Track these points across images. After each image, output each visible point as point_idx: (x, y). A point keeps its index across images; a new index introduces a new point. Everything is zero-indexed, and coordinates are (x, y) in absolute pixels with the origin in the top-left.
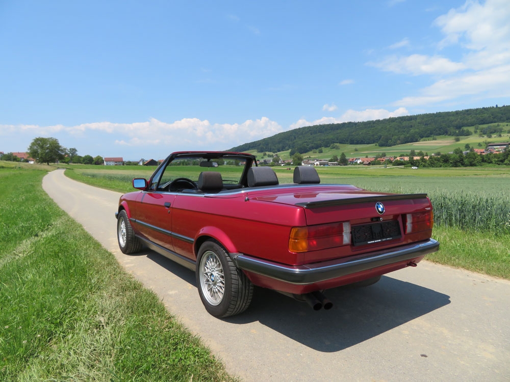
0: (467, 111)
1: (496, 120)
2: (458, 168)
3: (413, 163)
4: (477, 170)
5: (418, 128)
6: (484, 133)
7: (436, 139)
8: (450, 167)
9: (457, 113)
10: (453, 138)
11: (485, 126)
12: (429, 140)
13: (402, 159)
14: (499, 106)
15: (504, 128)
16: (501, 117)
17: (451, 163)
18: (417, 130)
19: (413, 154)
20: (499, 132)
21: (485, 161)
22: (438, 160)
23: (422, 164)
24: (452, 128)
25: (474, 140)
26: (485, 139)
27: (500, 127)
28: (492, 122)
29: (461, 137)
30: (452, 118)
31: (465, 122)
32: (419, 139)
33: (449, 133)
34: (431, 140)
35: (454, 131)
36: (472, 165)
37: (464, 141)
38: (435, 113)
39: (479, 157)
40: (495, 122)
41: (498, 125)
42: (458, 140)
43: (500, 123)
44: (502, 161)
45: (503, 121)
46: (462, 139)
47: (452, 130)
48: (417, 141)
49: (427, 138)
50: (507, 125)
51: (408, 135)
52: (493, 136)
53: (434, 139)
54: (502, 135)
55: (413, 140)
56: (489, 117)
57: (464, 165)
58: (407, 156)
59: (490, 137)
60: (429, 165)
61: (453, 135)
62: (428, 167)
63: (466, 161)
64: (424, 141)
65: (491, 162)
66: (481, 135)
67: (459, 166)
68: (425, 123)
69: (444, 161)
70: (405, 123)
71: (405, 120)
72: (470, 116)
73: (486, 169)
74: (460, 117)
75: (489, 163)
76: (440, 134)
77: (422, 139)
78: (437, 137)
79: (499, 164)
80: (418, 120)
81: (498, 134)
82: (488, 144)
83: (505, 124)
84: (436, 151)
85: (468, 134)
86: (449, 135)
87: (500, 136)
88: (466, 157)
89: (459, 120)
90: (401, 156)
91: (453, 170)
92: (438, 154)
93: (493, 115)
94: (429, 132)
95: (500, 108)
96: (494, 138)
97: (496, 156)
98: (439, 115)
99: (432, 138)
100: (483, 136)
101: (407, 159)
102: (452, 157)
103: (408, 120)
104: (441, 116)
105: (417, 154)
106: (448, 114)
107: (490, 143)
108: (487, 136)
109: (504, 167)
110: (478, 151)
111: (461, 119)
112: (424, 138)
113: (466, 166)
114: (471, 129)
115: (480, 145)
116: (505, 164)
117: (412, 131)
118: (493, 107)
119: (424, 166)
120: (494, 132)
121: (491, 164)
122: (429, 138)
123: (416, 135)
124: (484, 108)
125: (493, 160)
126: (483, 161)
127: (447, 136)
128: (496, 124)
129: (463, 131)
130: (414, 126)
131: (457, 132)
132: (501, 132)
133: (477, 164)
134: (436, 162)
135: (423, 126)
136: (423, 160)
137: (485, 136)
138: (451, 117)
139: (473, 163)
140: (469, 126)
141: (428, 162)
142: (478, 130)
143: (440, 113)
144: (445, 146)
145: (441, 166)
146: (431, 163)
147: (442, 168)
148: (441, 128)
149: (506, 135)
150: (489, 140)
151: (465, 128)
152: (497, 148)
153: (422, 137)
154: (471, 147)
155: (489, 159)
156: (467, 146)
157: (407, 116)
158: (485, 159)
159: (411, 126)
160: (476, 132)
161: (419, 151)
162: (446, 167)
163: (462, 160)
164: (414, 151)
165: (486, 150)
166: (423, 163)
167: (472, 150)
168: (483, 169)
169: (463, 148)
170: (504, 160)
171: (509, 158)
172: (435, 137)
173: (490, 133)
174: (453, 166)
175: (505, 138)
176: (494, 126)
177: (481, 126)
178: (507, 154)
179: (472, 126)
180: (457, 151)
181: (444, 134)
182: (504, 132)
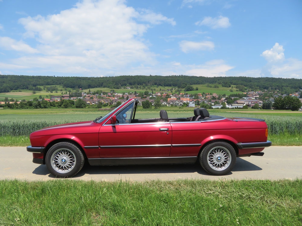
0: (39, 77)
1: (54, 83)
3: (10, 107)
4: (50, 110)
5: (8, 84)
6: (48, 90)
7: (21, 92)
8: (33, 108)
9: (33, 77)
10: (32, 91)
11: (49, 86)
12: (16, 92)
14: (55, 76)
15: (58, 88)
16: (57, 82)
17: (34, 106)
18: (8, 85)
19: (6, 100)
20: (56, 90)
21: (52, 106)
22: (26, 104)
23: (15, 107)
24: (30, 85)
25: (44, 94)
26: (49, 93)
27: (57, 87)
28: (52, 85)
31: (38, 83)
32: (10, 91)
33: (29, 88)
34: (18, 92)
36: (45, 107)
37: (38, 94)
38: (20, 75)
39: (49, 103)
41: (56, 87)
42: (34, 93)
43: (56, 86)
44: (60, 106)
45: (58, 85)
46: (37, 92)
47: (31, 87)
48: (8, 92)
49: (15, 91)
50: (60, 87)
51: (2, 88)
52: (54, 92)
53: (20, 91)
55: (6, 91)
56: (51, 81)
57: (41, 107)
58: (3, 101)
59: (52, 92)
60: (20, 107)
61: (31, 90)
62: (19, 108)
63: (42, 105)
64: (14, 92)
65: (55, 106)
66: (47, 91)
67: (38, 108)
68: (13, 81)
69: (30, 105)
72: (40, 80)
74: (35, 79)
75: (54, 106)
76: (24, 89)
77: (12, 91)
78: (21, 90)
79: (59, 107)
80: (9, 79)
81: (56, 91)
82: (52, 97)
83: (59, 86)
84: (22, 99)
85: (40, 90)
86: (29, 90)
89: (34, 81)
91: (35, 110)
92: (24, 101)
93: (52, 81)
94: (16, 87)
95: (56, 77)
96: (54, 93)
97: (57, 103)
98: (22, 77)
101: (3, 103)
102: (34, 103)
104: (23, 78)
105: (9, 100)
106: (28, 77)
107: (52, 96)
110: (47, 99)
111: (35, 81)
114: (42, 87)
115: (47, 96)
116: (62, 107)
117: (5, 85)
118: (52, 76)
119: (17, 108)
120: (54, 90)
121: (55, 107)
122: (17, 90)
123: (8, 88)
124: (48, 76)
126: (51, 105)
127: (28, 90)
128: (54, 86)
129: (37, 88)
130: (6, 82)
131: (34, 88)
132: (57, 90)
133: (48, 107)
134: (24, 105)
135: (12, 83)
136: (16, 104)
137: (50, 92)
138: (30, 79)
140: (40, 85)
141: (19, 105)
142: (45, 88)
143: (23, 76)
144: (27, 96)
145: (28, 108)
146: (21, 106)
147: (28, 109)
148: (24, 85)
149: (59, 92)
150: (52, 94)
151: (38, 87)
152: (56, 99)
153: (12, 90)
154: (42, 97)
155: (54, 104)
156: (40, 97)
158: (52, 104)
159: (4, 82)
160: (44, 89)
161: (11, 98)
162: (31, 108)
163: (40, 105)
164: (7, 98)
165: (51, 100)
166: (16, 106)
167: (43, 99)
168: (52, 110)
169: (38, 98)
170: (61, 105)
171: (63, 104)
172: (20, 90)
173: (52, 90)
174: (34, 108)
175: (59, 93)
176: (54, 87)
177: (47, 86)
178: (62, 102)
179: (42, 85)
180: (36, 99)
181: (25, 89)
182: (59, 90)
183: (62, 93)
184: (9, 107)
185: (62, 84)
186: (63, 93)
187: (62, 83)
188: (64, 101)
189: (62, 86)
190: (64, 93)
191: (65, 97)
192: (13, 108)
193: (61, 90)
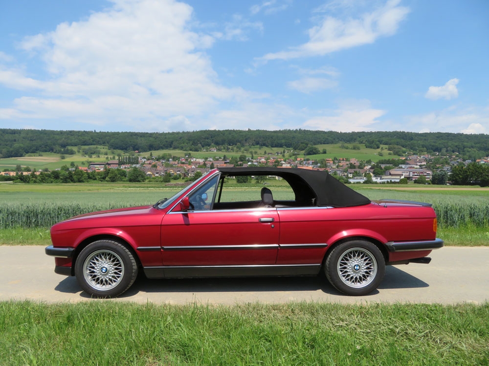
0: (71, 132)
1: (95, 142)
2: (68, 184)
3: (23, 180)
4: (87, 186)
5: (22, 143)
6: (85, 153)
7: (41, 156)
8: (61, 183)
9: (61, 133)
10: (59, 155)
11: (86, 147)
12: (34, 156)
13: (7, 174)
14: (96, 131)
15: (101, 150)
16: (99, 141)
17: (61, 179)
18: (22, 145)
19: (18, 169)
20: (98, 153)
21: (91, 178)
22: (49, 176)
23: (32, 180)
24: (57, 146)
25: (78, 159)
26: (86, 158)
27: (98, 149)
28: (91, 145)
29: (66, 155)
30: (57, 137)
31: (69, 141)
32: (24, 154)
33: (55, 151)
34: (37, 156)
35: (60, 149)
36: (80, 181)
37: (69, 159)
38: (40, 130)
39: (86, 174)
40: (94, 145)
41: (97, 148)
42: (63, 158)
43: (98, 146)
44: (104, 178)
45: (100, 144)
46: (67, 157)
47: (57, 148)
48: (21, 156)
49: (33, 154)
50: (104, 148)
51: (11, 149)
52: (94, 156)
53: (40, 155)
54: (100, 156)
55: (17, 154)
56: (90, 139)
57: (73, 181)
58: (13, 171)
59: (91, 157)
60: (40, 180)
61: (58, 153)
62: (39, 182)
63: (75, 177)
64: (30, 156)
65: (95, 179)
66: (83, 155)
67: (69, 182)
68: (30, 139)
69: (55, 177)
70: (7, 137)
71: (7, 133)
72: (73, 137)
73: (94, 185)
74: (64, 136)
76: (46, 151)
77: (27, 155)
78: (43, 153)
79: (102, 181)
80: (22, 135)
81: (97, 155)
82: (90, 164)
83: (102, 147)
84: (44, 167)
85: (72, 153)
86: (55, 152)
87: (99, 157)
88: (75, 174)
89: (63, 139)
90: (5, 171)
92: (46, 170)
93: (92, 138)
94: (35, 148)
95: (97, 133)
96: (94, 159)
97: (99, 174)
98: (44, 132)
99: (38, 154)
100: (85, 155)
101: (13, 174)
102: (62, 174)
103: (10, 133)
104: (46, 134)
105: (23, 169)
106: (53, 132)
107: (91, 162)
108: (89, 156)
109: (106, 184)
110: (83, 168)
111: (65, 139)
112: (29, 154)
113: (75, 182)
114: (75, 149)
115: (83, 163)
116: (107, 181)
117: (16, 145)
118: (92, 132)
119: (35, 182)
120: (94, 153)
121: (95, 181)
122: (35, 154)
123: (21, 150)
124: (84, 131)
125: (97, 177)
126: (89, 178)
127: (53, 153)
128: (95, 146)
129: (68, 150)
130: (18, 140)
131: (62, 150)
132: (99, 153)
133: (84, 180)
134: (47, 178)
135: (28, 142)
136: (33, 175)
137: (87, 156)
138: (55, 136)
139: (81, 179)
140: (72, 146)
141: (38, 178)
142: (80, 150)
143: (45, 130)
144: (52, 163)
145: (52, 182)
146: (42, 179)
147: (53, 184)
148: (47, 145)
149: (103, 156)
150: (90, 160)
151: (69, 148)
152: (97, 167)
153: (27, 152)
154: (76, 164)
155: (94, 176)
156: (72, 164)
157: (10, 129)
158: (91, 176)
159: (15, 141)
160: (79, 152)
161: (25, 166)
162: (57, 182)
163: (71, 176)
164: (20, 166)
165: (89, 168)
166: (34, 179)
167: (77, 168)
168: (91, 185)
169: (69, 166)
170: (106, 177)
171: (109, 176)
172: (41, 153)
173: (91, 153)
174: (63, 182)
175: (103, 158)
176: (94, 148)
177: (83, 147)
178: (107, 172)
179: (76, 146)
180: (65, 168)
181: (49, 151)
182: (102, 153)
183: (107, 158)
184: (21, 179)
185: (107, 145)
186: (109, 159)
187: (108, 143)
188: (109, 170)
189: (107, 147)
190: (111, 158)
191: (112, 165)
192: (28, 182)
193: (106, 154)
